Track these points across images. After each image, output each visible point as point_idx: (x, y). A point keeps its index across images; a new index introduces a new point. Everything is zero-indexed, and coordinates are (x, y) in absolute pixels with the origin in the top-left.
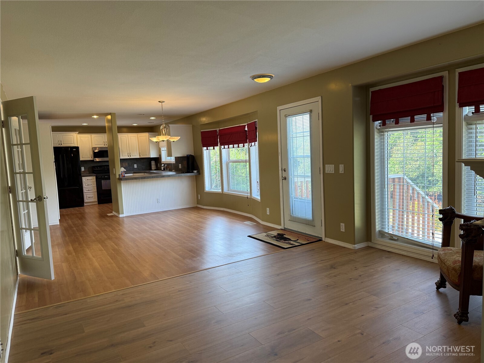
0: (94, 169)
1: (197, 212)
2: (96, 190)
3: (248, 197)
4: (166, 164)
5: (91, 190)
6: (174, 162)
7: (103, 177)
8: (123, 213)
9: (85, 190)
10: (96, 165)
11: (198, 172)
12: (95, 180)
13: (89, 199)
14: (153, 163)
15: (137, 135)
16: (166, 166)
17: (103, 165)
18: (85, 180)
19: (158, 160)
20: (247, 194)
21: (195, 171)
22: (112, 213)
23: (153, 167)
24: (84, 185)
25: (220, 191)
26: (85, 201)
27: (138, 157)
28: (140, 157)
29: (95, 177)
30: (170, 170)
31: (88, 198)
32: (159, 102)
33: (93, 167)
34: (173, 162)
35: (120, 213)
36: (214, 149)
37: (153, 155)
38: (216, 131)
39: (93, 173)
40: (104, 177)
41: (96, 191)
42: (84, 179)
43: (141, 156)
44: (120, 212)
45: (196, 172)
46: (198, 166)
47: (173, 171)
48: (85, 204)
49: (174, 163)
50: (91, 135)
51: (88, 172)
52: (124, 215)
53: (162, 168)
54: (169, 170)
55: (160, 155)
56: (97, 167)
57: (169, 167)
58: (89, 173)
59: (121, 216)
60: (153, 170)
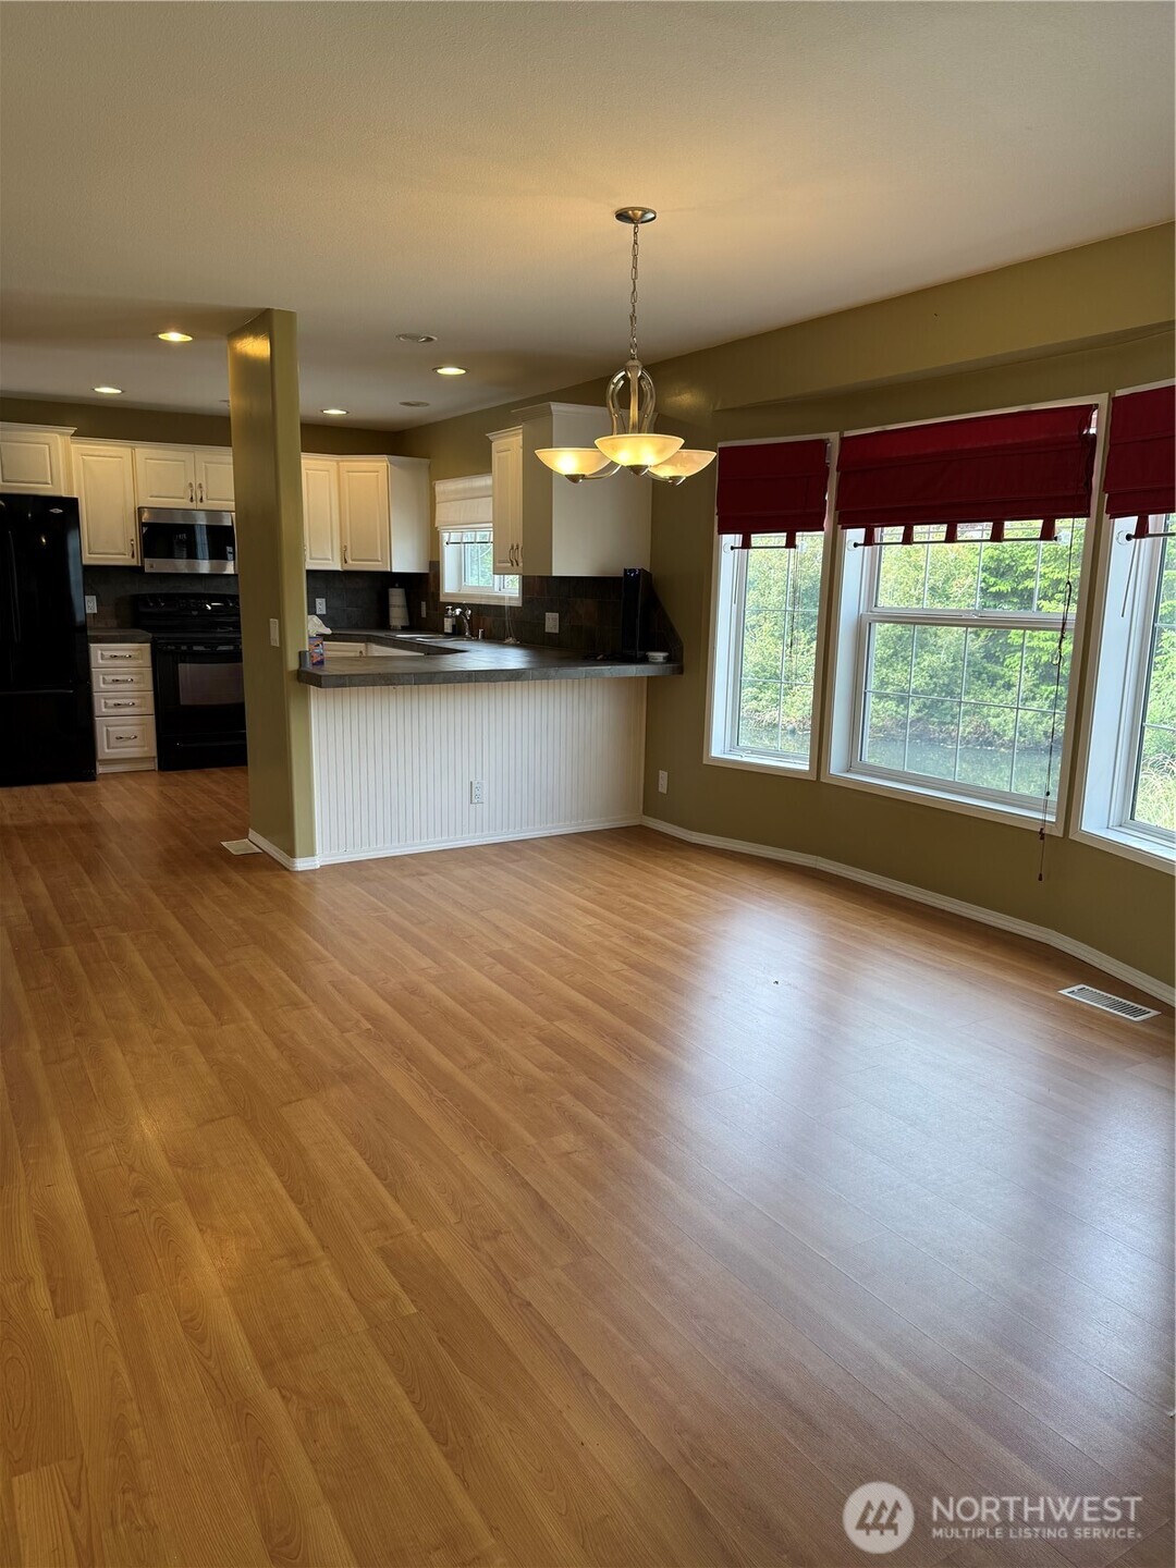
0: (143, 609)
1: (679, 869)
2: (150, 707)
3: (1046, 831)
4: (470, 606)
5: (127, 705)
6: (515, 599)
7: (184, 648)
8: (312, 853)
9: (101, 706)
10: (147, 589)
11: (668, 660)
12: (147, 660)
13: (120, 743)
14: (397, 597)
15: (338, 462)
16: (471, 616)
17: (181, 591)
18: (103, 657)
19: (421, 586)
20: (1040, 816)
21: (660, 656)
22: (245, 835)
23: (397, 615)
24: (99, 683)
25: (802, 765)
26: (100, 756)
27: (337, 566)
28: (347, 568)
29: (149, 645)
30: (495, 637)
31: (113, 740)
32: (622, 216)
33: (137, 600)
34: (510, 598)
35: (298, 851)
36: (791, 544)
37: (404, 561)
38: (821, 445)
39: (136, 624)
40: (190, 648)
41: (152, 711)
42: (100, 654)
43: (349, 561)
44: (299, 847)
45: (661, 660)
46: (672, 629)
47: (510, 640)
48: (100, 769)
49: (518, 603)
50: (133, 448)
51: (113, 622)
52: (316, 862)
53: (448, 625)
54: (483, 637)
55: (435, 566)
56: (154, 597)
57: (485, 622)
58: (120, 627)
59: (301, 864)
60: (395, 630)
